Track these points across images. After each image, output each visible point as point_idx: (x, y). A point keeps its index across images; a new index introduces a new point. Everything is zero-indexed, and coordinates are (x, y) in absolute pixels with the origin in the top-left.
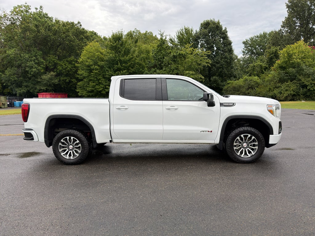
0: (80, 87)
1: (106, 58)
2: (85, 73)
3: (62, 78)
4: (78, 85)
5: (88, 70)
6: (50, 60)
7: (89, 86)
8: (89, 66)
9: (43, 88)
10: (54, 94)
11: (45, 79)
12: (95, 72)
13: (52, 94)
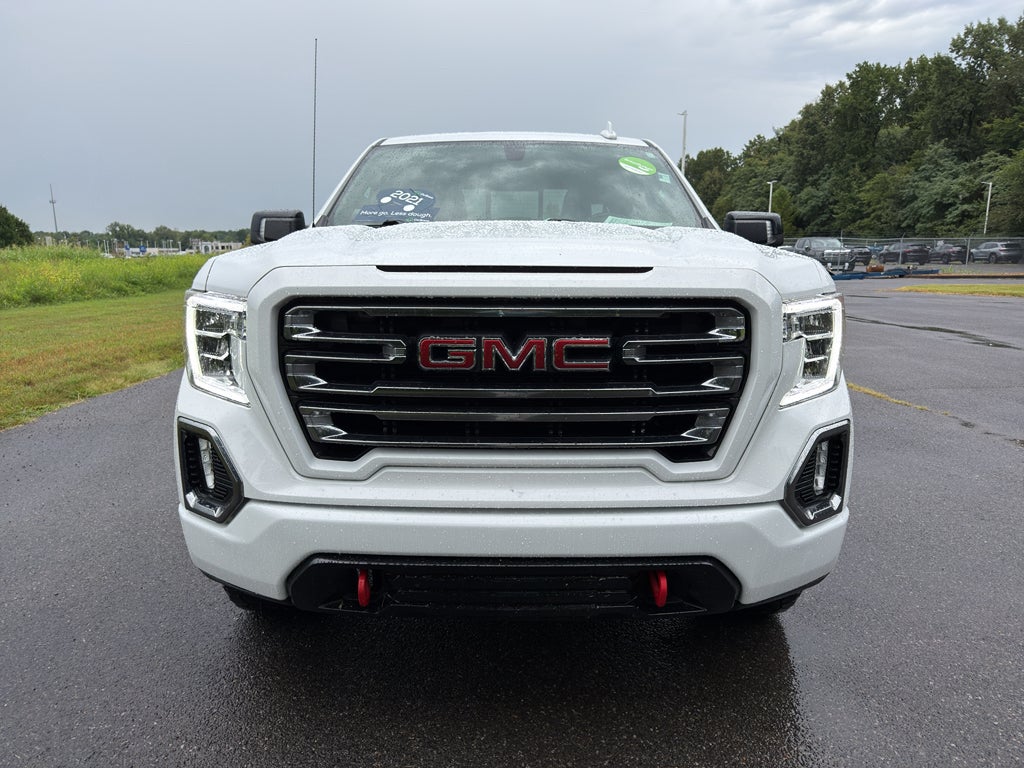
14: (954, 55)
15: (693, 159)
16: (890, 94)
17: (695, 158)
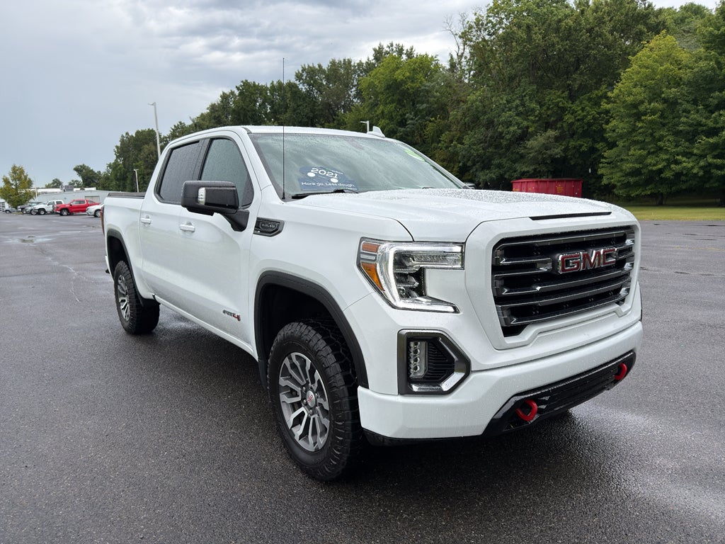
0: (608, 163)
1: (686, 75)
2: (621, 125)
3: (572, 143)
4: (605, 158)
5: (629, 115)
6: (550, 103)
7: (627, 160)
8: (635, 105)
9: (526, 169)
10: (546, 181)
11: (532, 148)
12: (650, 118)
13: (541, 181)
14: (297, 82)
15: (132, 136)
16: (263, 103)
17: (134, 136)
